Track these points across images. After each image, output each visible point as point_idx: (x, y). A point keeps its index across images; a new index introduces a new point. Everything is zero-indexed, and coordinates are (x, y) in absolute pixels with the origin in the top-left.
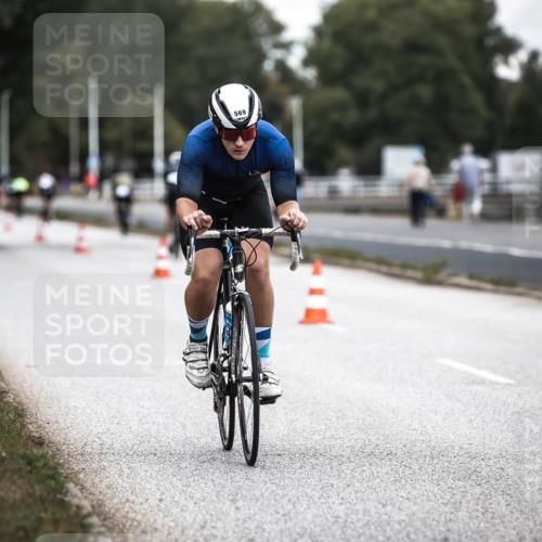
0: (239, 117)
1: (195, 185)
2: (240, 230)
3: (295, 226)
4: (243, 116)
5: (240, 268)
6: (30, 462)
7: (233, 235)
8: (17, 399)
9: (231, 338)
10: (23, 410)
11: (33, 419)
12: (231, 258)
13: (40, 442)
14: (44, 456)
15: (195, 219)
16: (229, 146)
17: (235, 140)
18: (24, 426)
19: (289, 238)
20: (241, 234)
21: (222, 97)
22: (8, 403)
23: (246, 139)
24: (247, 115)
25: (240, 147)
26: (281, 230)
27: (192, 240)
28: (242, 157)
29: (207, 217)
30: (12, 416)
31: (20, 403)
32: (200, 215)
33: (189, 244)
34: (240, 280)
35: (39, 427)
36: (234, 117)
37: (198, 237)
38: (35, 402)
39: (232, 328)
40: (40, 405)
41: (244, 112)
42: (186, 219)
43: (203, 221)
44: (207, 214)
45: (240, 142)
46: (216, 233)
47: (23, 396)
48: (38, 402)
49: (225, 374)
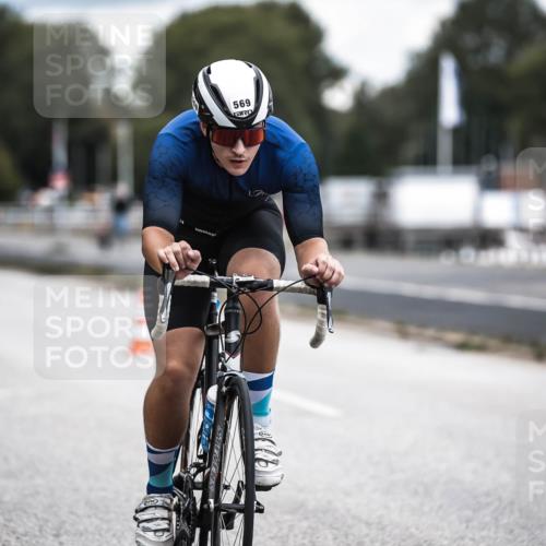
0: (240, 109)
1: (170, 206)
2: (241, 279)
3: (327, 281)
4: (246, 108)
5: (234, 336)
7: (229, 285)
9: (212, 442)
12: (223, 319)
15: (176, 254)
16: (222, 154)
17: (233, 144)
19: (315, 298)
20: (241, 284)
21: (214, 79)
23: (248, 145)
24: (252, 107)
25: (240, 156)
26: (301, 285)
27: (169, 285)
28: (242, 171)
29: (193, 253)
32: (184, 249)
33: (163, 293)
34: (233, 355)
36: (233, 110)
37: (178, 282)
39: (214, 426)
41: (248, 102)
42: (162, 253)
43: (187, 257)
44: (194, 248)
45: (241, 148)
46: (204, 279)
49: (198, 494)
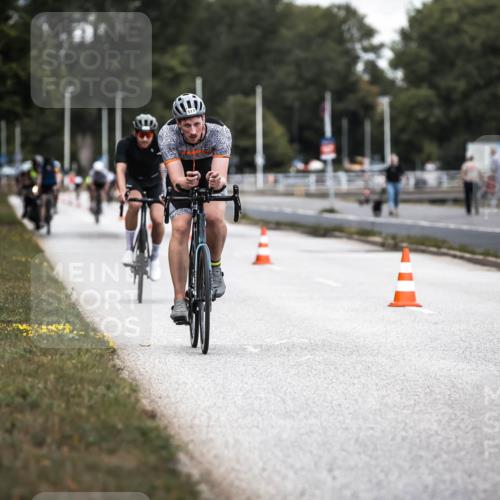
6: (144, 433)
8: (132, 376)
10: (137, 385)
11: (146, 394)
13: (152, 416)
14: (157, 428)
18: (137, 401)
22: (124, 379)
30: (127, 391)
31: (134, 379)
35: (152, 401)
38: (147, 378)
40: (152, 381)
47: (136, 372)
48: (150, 378)
